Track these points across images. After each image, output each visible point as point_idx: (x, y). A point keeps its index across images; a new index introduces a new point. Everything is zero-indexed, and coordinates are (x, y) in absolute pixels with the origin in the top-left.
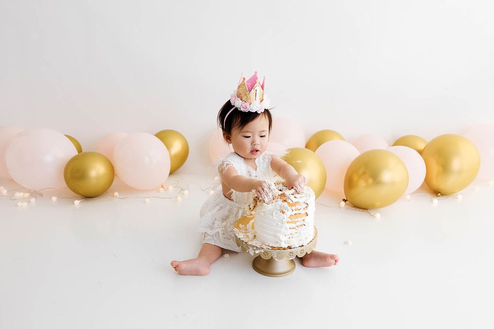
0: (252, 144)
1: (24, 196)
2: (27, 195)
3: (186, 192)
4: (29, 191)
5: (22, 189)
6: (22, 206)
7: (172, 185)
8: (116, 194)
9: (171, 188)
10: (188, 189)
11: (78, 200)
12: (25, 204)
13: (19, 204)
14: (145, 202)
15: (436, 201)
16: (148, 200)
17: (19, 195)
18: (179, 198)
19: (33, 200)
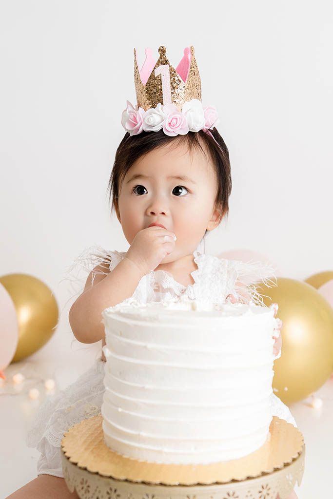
0: (149, 214)
3: (50, 384)
9: (19, 379)
18: (34, 392)
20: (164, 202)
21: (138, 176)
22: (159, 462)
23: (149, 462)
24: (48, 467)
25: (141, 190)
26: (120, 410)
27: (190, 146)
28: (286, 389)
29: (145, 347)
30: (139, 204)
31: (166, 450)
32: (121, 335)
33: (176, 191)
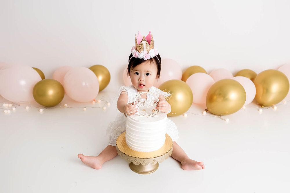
0: (139, 80)
1: (9, 106)
2: (11, 105)
3: (109, 104)
4: (12, 103)
5: (7, 102)
6: (7, 113)
7: (100, 100)
8: (66, 105)
9: (99, 101)
10: (110, 102)
11: (42, 109)
12: (9, 111)
13: (6, 111)
14: (84, 110)
15: (261, 110)
16: (85, 109)
17: (5, 105)
18: (105, 108)
19: (14, 109)
20: (144, 78)
21: (136, 70)
22: (139, 151)
23: (136, 151)
24: (111, 143)
25: (137, 74)
26: (130, 139)
27: (151, 62)
28: (176, 114)
29: (136, 127)
30: (137, 77)
31: (140, 149)
32: (130, 122)
33: (147, 74)
